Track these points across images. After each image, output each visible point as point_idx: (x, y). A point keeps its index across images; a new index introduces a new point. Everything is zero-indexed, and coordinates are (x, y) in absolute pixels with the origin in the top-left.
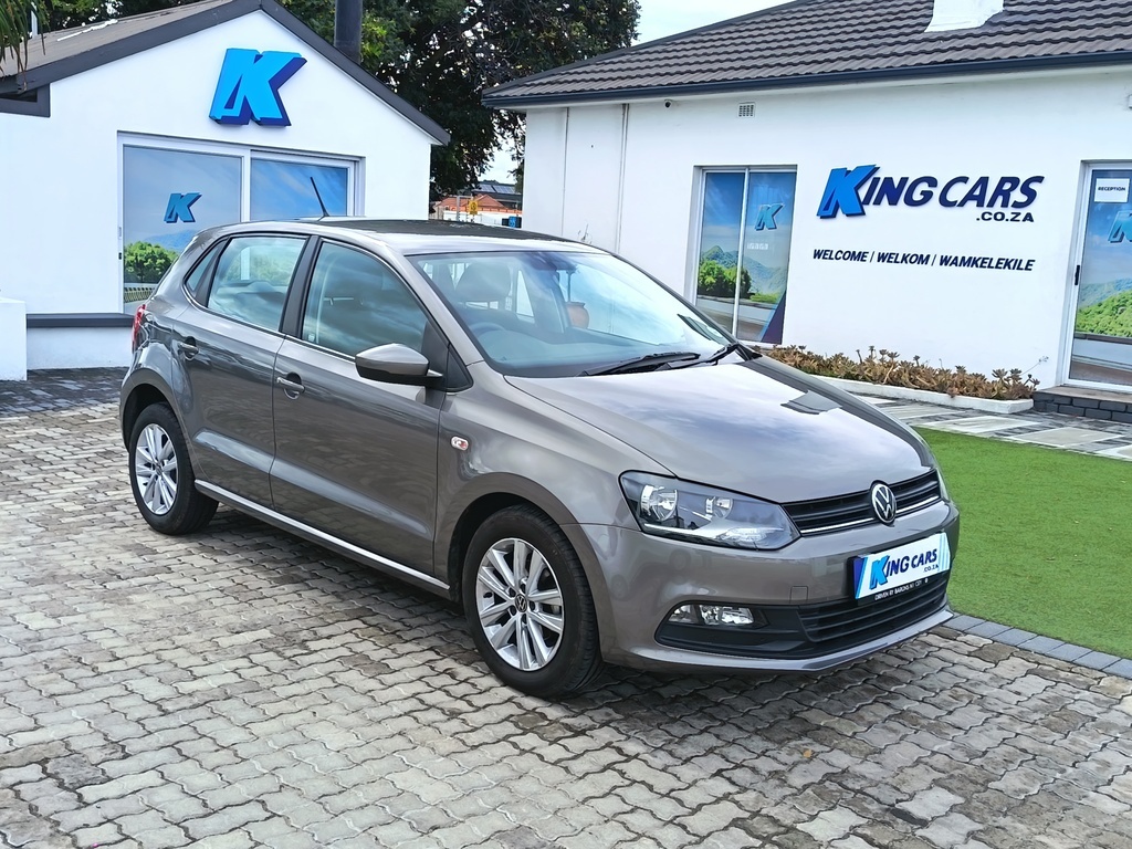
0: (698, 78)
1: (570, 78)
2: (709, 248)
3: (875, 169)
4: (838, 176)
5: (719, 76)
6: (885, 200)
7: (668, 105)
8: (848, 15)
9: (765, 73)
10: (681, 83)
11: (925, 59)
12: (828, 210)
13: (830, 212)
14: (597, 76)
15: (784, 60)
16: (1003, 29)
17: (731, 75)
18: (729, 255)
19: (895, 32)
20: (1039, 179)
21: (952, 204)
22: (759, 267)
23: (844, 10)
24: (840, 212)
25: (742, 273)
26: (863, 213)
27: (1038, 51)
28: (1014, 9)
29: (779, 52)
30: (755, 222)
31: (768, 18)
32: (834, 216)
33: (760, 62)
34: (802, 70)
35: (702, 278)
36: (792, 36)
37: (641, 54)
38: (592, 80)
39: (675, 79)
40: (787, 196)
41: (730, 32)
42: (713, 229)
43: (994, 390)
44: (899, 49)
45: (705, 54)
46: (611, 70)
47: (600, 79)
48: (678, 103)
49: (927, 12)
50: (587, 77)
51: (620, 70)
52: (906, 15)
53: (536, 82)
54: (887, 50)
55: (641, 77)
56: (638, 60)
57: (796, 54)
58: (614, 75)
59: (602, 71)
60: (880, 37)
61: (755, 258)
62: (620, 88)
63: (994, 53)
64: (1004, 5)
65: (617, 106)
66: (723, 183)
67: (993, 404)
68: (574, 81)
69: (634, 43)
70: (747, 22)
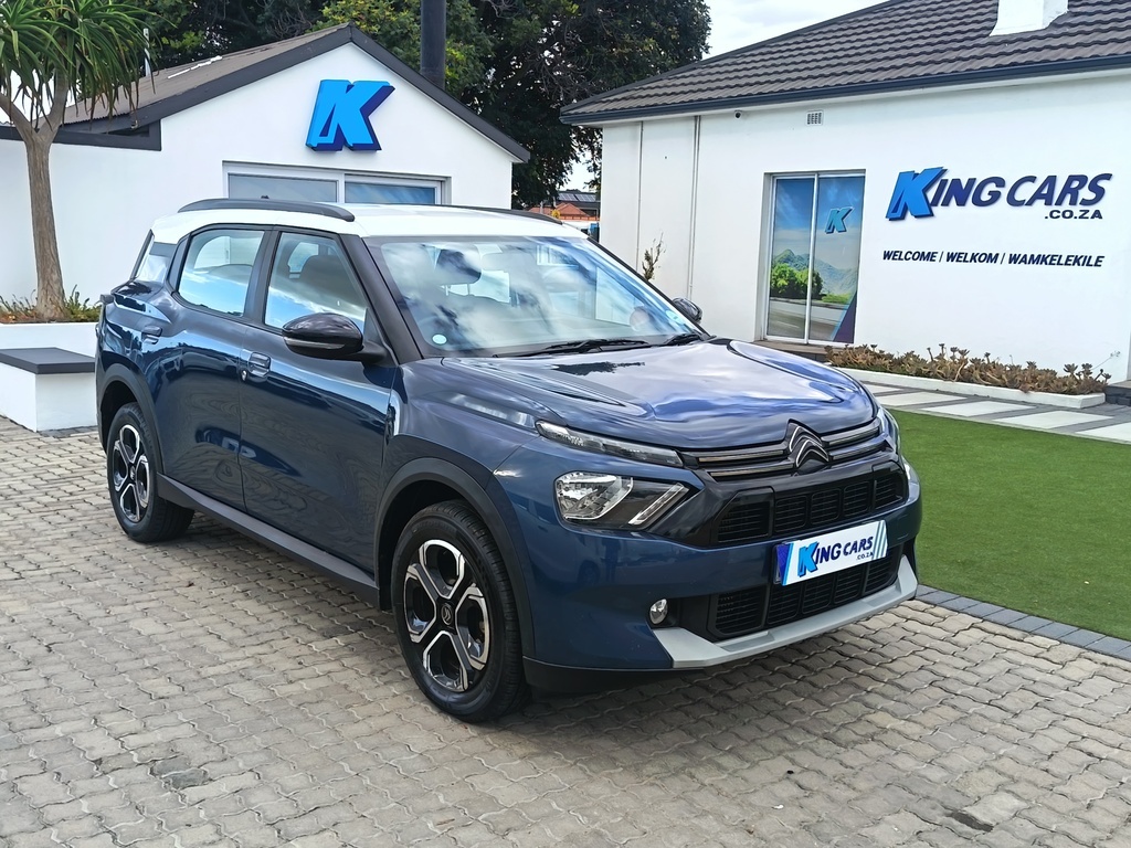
0: (766, 89)
1: (644, 93)
2: (781, 251)
3: (943, 171)
4: (906, 178)
5: (787, 86)
6: (953, 201)
7: (738, 116)
8: (913, 22)
9: (832, 82)
10: (750, 95)
11: (990, 63)
12: (897, 212)
13: (899, 214)
14: (669, 91)
15: (850, 69)
16: (1068, 30)
17: (799, 85)
18: (801, 258)
19: (960, 37)
20: (1107, 177)
21: (1020, 203)
22: (830, 268)
23: (909, 16)
24: (909, 214)
25: (813, 275)
26: (932, 215)
27: (1104, 51)
28: (1078, 10)
29: (846, 61)
30: (826, 226)
31: (835, 27)
32: (903, 217)
33: (827, 71)
34: (869, 77)
35: (774, 280)
36: (858, 44)
37: (712, 67)
38: (665, 94)
39: (744, 91)
40: (856, 200)
41: (798, 43)
42: (783, 233)
43: (1065, 385)
44: (964, 54)
45: (774, 65)
46: (683, 84)
47: (672, 93)
48: (748, 114)
49: (992, 16)
50: (660, 91)
51: (691, 83)
52: (971, 20)
53: (611, 98)
54: (953, 55)
55: (712, 90)
56: (709, 74)
57: (862, 62)
58: (686, 89)
59: (674, 85)
60: (945, 43)
61: (826, 260)
62: (691, 101)
63: (1059, 54)
64: (1069, 7)
65: (688, 118)
66: (792, 190)
67: (1064, 400)
68: (648, 96)
69: (705, 56)
70: (815, 32)
